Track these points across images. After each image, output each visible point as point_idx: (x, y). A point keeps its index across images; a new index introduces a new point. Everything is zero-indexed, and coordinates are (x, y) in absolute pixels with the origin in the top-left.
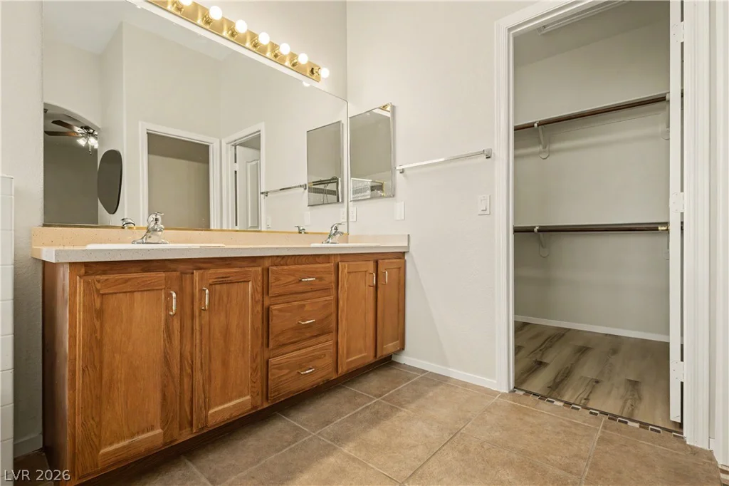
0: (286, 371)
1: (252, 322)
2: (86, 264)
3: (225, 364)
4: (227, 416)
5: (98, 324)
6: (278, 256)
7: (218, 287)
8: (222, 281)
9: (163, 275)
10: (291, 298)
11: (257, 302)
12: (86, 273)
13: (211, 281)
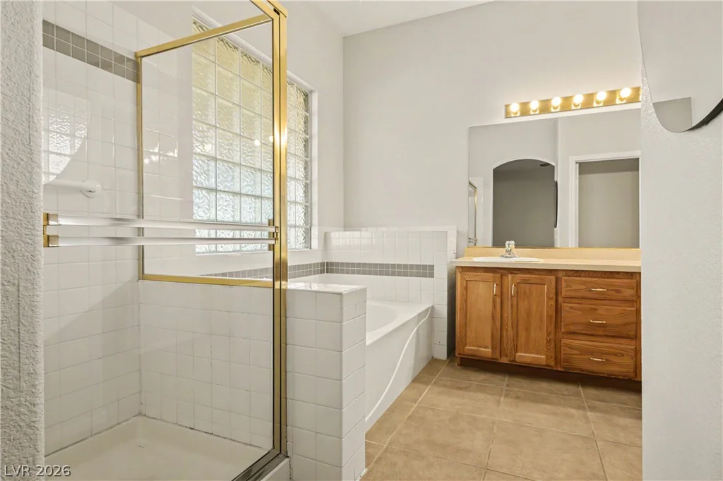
0: (576, 352)
1: (547, 312)
2: (462, 267)
3: (527, 330)
4: (528, 361)
5: (465, 292)
6: (571, 270)
7: (523, 285)
8: (525, 282)
9: (492, 274)
10: (583, 301)
11: (551, 299)
12: (462, 271)
13: (518, 281)
